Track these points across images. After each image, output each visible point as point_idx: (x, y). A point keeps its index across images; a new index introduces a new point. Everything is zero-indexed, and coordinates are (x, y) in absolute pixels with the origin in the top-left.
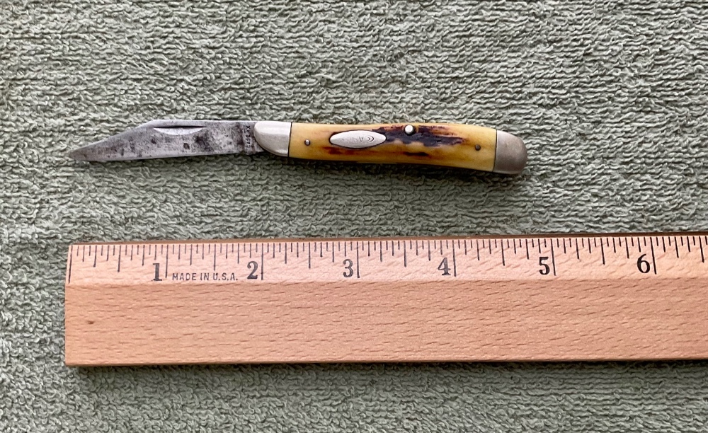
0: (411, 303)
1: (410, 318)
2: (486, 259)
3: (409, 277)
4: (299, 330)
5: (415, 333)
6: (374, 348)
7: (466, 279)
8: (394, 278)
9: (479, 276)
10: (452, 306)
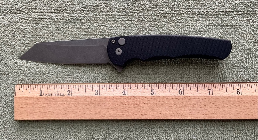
0: (114, 103)
1: (114, 107)
2: (136, 90)
3: (114, 95)
4: (82, 110)
5: (115, 111)
6: (104, 116)
7: (130, 96)
8: (110, 95)
9: (134, 95)
10: (126, 104)
